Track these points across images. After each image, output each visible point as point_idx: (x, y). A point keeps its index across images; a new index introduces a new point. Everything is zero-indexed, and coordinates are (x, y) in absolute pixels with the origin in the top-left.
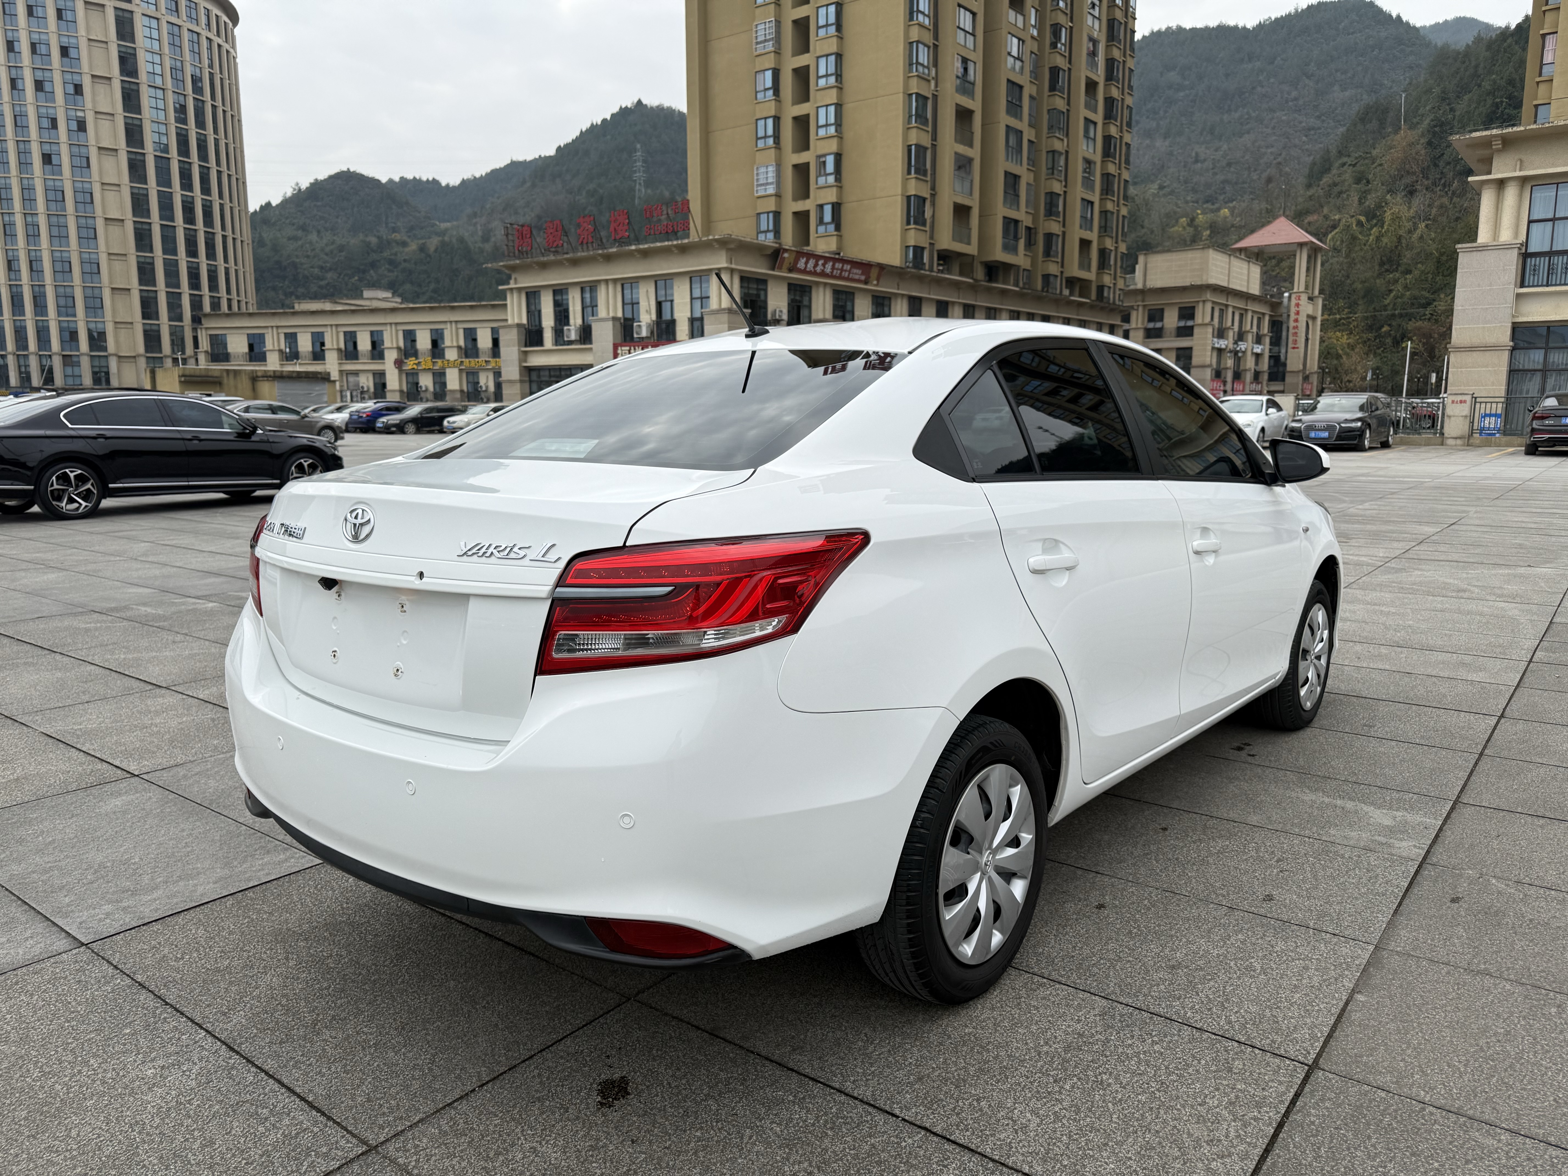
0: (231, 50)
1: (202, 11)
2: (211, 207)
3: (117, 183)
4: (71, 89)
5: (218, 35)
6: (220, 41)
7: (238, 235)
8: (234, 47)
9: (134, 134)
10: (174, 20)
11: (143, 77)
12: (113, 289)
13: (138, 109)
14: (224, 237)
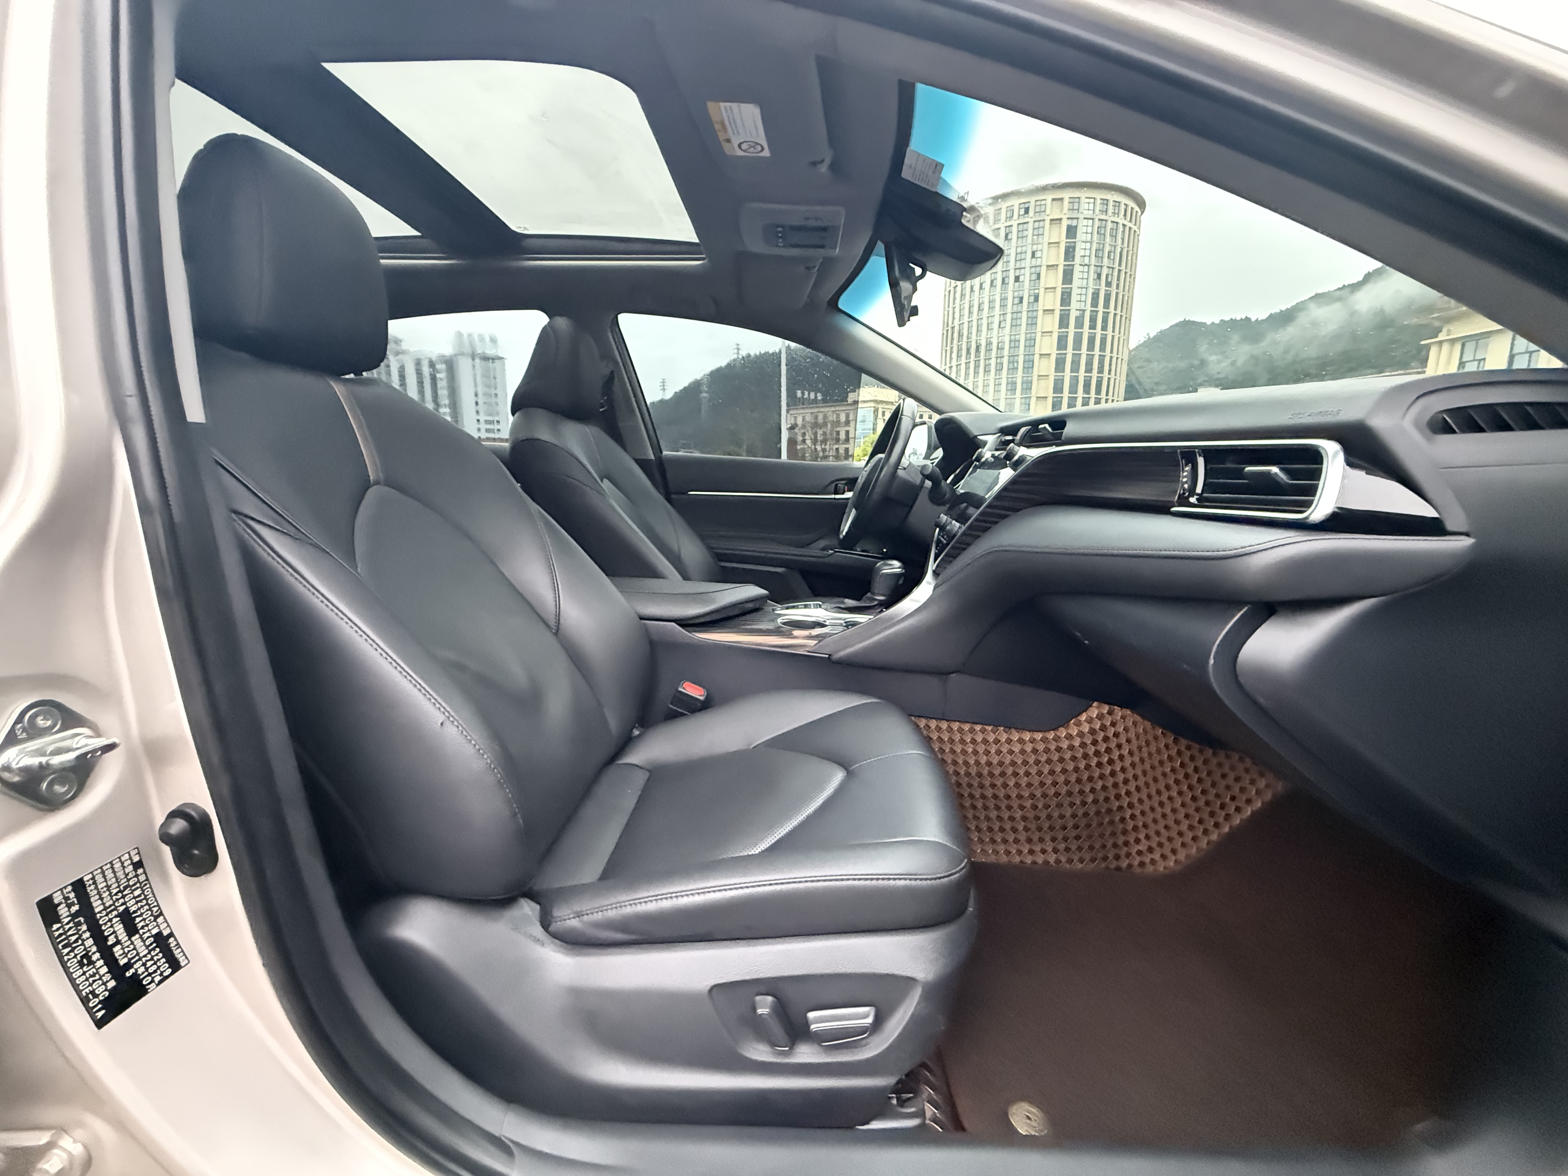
0: (1137, 230)
1: (1123, 207)
2: (1106, 339)
3: (1050, 330)
4: (1034, 277)
5: (1131, 221)
6: (1131, 225)
7: (1120, 356)
8: (1139, 228)
9: (1066, 299)
10: (1103, 217)
11: (1078, 260)
12: (1037, 397)
13: (1070, 281)
14: (1111, 357)
